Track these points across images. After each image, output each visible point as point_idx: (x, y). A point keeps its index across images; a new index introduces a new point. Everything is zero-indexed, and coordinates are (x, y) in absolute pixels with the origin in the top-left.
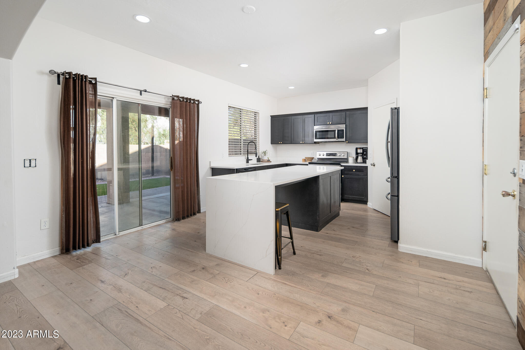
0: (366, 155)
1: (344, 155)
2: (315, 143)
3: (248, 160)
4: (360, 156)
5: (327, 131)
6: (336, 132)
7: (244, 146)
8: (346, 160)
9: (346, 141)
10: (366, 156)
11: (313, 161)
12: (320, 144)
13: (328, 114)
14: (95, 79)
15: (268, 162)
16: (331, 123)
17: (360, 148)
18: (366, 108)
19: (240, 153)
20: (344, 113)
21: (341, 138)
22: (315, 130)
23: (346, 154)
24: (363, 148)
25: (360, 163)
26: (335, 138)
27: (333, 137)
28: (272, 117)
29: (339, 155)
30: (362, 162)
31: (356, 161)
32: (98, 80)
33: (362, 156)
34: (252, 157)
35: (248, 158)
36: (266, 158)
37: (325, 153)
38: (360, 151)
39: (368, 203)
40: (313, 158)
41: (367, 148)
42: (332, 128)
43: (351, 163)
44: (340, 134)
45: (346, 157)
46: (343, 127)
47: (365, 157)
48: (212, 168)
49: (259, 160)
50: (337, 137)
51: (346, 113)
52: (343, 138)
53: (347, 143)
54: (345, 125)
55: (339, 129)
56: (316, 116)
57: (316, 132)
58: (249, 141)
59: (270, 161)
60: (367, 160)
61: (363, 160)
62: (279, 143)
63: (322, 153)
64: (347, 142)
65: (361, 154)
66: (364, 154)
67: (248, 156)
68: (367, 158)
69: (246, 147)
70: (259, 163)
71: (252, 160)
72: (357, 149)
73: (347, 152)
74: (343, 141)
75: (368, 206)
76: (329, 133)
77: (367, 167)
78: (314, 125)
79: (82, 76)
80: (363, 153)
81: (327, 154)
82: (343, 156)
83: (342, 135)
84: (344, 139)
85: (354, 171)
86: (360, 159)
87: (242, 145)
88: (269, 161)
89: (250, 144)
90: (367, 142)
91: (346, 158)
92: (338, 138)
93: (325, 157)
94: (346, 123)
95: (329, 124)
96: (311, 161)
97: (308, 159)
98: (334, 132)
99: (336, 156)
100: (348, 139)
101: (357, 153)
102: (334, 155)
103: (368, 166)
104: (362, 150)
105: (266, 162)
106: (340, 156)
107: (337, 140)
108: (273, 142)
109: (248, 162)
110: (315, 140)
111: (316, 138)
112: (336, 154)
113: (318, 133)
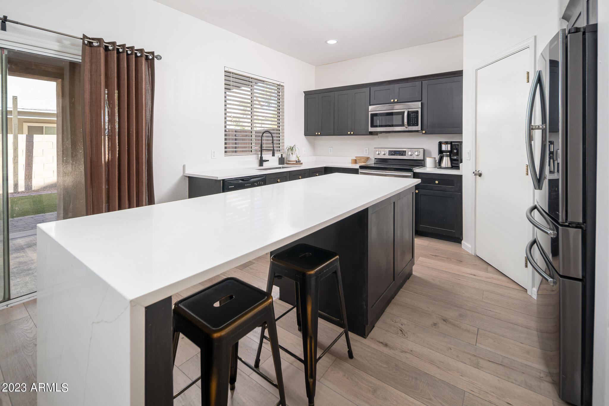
0: (458, 154)
1: (419, 154)
2: (371, 133)
3: (261, 162)
4: (447, 156)
5: (391, 114)
6: (406, 114)
7: (257, 138)
8: (422, 163)
9: (422, 129)
10: (458, 157)
11: (368, 164)
12: (380, 135)
13: (392, 86)
15: (297, 164)
16: (397, 101)
17: (447, 143)
18: (460, 73)
19: (250, 149)
20: (418, 83)
21: (414, 125)
22: (370, 113)
23: (421, 153)
24: (451, 143)
25: (446, 169)
26: (403, 125)
27: (401, 123)
28: (307, 93)
29: (410, 153)
30: (449, 165)
31: (440, 166)
33: (450, 156)
34: (267, 156)
35: (261, 157)
36: (293, 158)
37: (387, 150)
38: (446, 148)
39: (463, 242)
40: (368, 158)
42: (398, 108)
43: (430, 168)
44: (413, 119)
45: (421, 157)
46: (416, 106)
47: (455, 157)
48: (189, 177)
49: (282, 162)
50: (407, 124)
51: (422, 82)
52: (417, 125)
53: (423, 134)
54: (420, 103)
55: (410, 110)
56: (373, 89)
57: (373, 115)
59: (301, 162)
60: (460, 164)
61: (452, 163)
62: (317, 133)
63: (381, 150)
64: (424, 132)
65: (448, 153)
66: (455, 153)
67: (261, 154)
68: (459, 161)
69: (259, 140)
70: (281, 166)
71: (268, 161)
72: (440, 144)
73: (423, 149)
74: (417, 131)
75: (463, 247)
76: (394, 117)
77: (460, 177)
78: (370, 105)
80: (451, 152)
81: (389, 151)
82: (416, 156)
83: (415, 120)
84: (419, 128)
85: (437, 182)
86: (446, 161)
88: (298, 162)
89: (265, 135)
90: (460, 133)
91: (422, 159)
92: (409, 124)
93: (387, 157)
94: (422, 100)
95: (394, 102)
96: (364, 164)
97: (361, 159)
98: (401, 116)
99: (405, 156)
100: (425, 127)
101: (441, 152)
102: (403, 153)
103: (462, 175)
104: (449, 146)
105: (293, 164)
106: (411, 155)
107: (407, 129)
108: (308, 133)
109: (261, 164)
110: (371, 129)
111: (373, 126)
112: (405, 151)
113: (375, 118)
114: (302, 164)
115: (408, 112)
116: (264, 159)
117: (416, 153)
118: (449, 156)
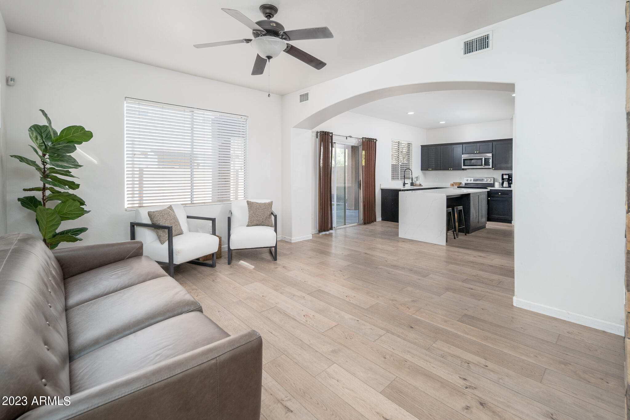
0: (511, 180)
2: (463, 169)
3: (404, 184)
4: (506, 181)
6: (483, 160)
7: (401, 172)
8: (493, 185)
9: (492, 167)
11: (461, 186)
12: (468, 170)
13: (475, 144)
14: (332, 133)
16: (479, 152)
17: (506, 174)
18: (511, 140)
19: (398, 178)
20: (490, 144)
21: (488, 165)
22: (462, 159)
23: (492, 180)
24: (508, 174)
25: (505, 187)
26: (482, 165)
27: (480, 164)
28: (422, 146)
29: (486, 180)
31: (502, 186)
32: (333, 134)
33: (508, 181)
34: (407, 181)
35: (404, 182)
36: (418, 183)
37: (472, 179)
38: (506, 177)
39: (512, 222)
40: (461, 183)
41: (512, 174)
42: (479, 156)
43: (497, 186)
45: (492, 182)
46: (489, 155)
48: (381, 189)
49: (412, 184)
51: (492, 143)
54: (491, 154)
55: (486, 157)
57: (464, 160)
58: (405, 168)
60: (512, 185)
61: (508, 185)
62: (429, 169)
63: (469, 179)
64: (493, 169)
65: (507, 180)
66: (510, 180)
67: (404, 180)
68: (511, 183)
69: (403, 173)
70: (412, 186)
71: (408, 184)
72: (503, 175)
73: (493, 178)
74: (490, 168)
75: (512, 224)
76: (477, 161)
77: (512, 190)
78: (463, 154)
79: (325, 132)
80: (508, 179)
81: (474, 179)
83: (488, 163)
84: (491, 166)
85: (500, 194)
86: (506, 184)
87: (399, 171)
88: (420, 185)
89: (406, 170)
90: (512, 169)
92: (485, 165)
93: (472, 182)
94: (492, 152)
95: (477, 153)
97: (457, 184)
98: (481, 160)
100: (494, 166)
101: (503, 179)
104: (507, 176)
105: (418, 186)
107: (484, 167)
108: (422, 169)
109: (404, 185)
110: (463, 167)
111: (464, 165)
112: (483, 179)
113: (466, 161)
114: (422, 186)
115: (485, 158)
116: (405, 183)
117: (489, 180)
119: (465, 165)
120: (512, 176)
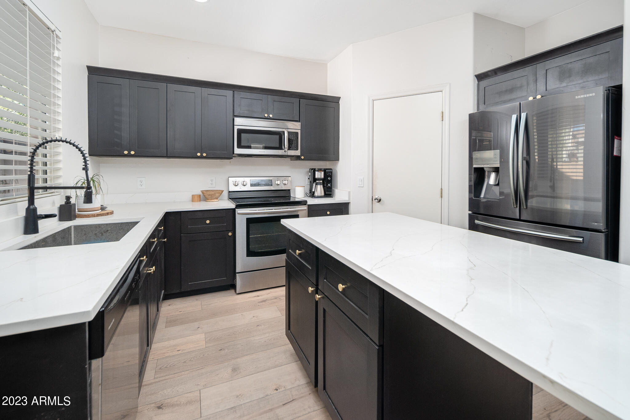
0: (330, 182)
1: (287, 183)
2: (236, 156)
4: (320, 184)
5: (266, 132)
6: (286, 135)
9: (301, 154)
10: (331, 185)
13: (264, 96)
15: (102, 215)
16: (272, 117)
17: (320, 170)
18: (338, 99)
20: (294, 101)
21: (294, 148)
22: (236, 128)
24: (325, 170)
25: (319, 198)
26: (280, 148)
27: (278, 146)
28: (91, 71)
29: (277, 182)
30: (323, 194)
31: (314, 194)
37: (250, 180)
38: (319, 175)
41: (334, 169)
42: (274, 126)
45: (289, 187)
46: (295, 127)
47: (329, 185)
50: (287, 147)
51: (299, 101)
52: (297, 149)
54: (300, 123)
55: (290, 131)
57: (240, 132)
59: (109, 210)
61: (325, 192)
62: (126, 153)
63: (242, 180)
64: (302, 157)
65: (321, 181)
66: (328, 180)
68: (332, 188)
72: (314, 171)
74: (297, 157)
78: (235, 116)
80: (323, 180)
81: (253, 181)
82: (285, 186)
83: (294, 143)
84: (298, 152)
86: (319, 190)
88: (103, 210)
91: (290, 189)
93: (248, 188)
94: (301, 120)
95: (268, 118)
98: (278, 136)
99: (271, 186)
100: (303, 152)
101: (314, 179)
103: (349, 203)
104: (323, 173)
106: (278, 184)
107: (287, 154)
110: (237, 151)
111: (239, 146)
112: (271, 181)
113: (243, 135)
114: (112, 213)
118: (322, 183)
119: (242, 144)
120: (331, 172)
